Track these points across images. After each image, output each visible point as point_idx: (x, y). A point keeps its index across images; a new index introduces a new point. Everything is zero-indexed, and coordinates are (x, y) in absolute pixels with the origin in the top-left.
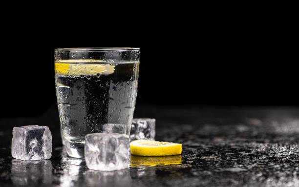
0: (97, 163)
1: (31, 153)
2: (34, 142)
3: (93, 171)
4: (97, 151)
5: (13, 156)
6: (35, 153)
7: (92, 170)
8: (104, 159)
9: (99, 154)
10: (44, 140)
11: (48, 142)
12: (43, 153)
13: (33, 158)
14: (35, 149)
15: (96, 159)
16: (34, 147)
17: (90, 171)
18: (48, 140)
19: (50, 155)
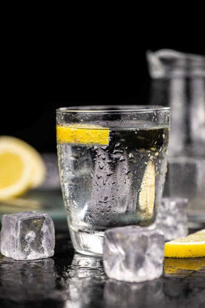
0: (121, 270)
1: (26, 250)
2: (31, 235)
3: (115, 281)
4: (120, 254)
5: (3, 254)
6: (31, 250)
7: (113, 279)
8: (132, 265)
9: (124, 258)
10: (45, 231)
11: (49, 235)
12: (43, 250)
13: (30, 257)
14: (32, 244)
15: (120, 265)
16: (30, 241)
17: (111, 280)
18: (48, 232)
19: (53, 252)
